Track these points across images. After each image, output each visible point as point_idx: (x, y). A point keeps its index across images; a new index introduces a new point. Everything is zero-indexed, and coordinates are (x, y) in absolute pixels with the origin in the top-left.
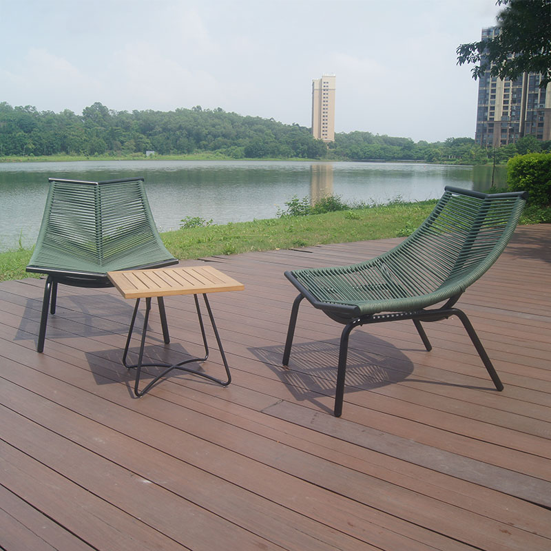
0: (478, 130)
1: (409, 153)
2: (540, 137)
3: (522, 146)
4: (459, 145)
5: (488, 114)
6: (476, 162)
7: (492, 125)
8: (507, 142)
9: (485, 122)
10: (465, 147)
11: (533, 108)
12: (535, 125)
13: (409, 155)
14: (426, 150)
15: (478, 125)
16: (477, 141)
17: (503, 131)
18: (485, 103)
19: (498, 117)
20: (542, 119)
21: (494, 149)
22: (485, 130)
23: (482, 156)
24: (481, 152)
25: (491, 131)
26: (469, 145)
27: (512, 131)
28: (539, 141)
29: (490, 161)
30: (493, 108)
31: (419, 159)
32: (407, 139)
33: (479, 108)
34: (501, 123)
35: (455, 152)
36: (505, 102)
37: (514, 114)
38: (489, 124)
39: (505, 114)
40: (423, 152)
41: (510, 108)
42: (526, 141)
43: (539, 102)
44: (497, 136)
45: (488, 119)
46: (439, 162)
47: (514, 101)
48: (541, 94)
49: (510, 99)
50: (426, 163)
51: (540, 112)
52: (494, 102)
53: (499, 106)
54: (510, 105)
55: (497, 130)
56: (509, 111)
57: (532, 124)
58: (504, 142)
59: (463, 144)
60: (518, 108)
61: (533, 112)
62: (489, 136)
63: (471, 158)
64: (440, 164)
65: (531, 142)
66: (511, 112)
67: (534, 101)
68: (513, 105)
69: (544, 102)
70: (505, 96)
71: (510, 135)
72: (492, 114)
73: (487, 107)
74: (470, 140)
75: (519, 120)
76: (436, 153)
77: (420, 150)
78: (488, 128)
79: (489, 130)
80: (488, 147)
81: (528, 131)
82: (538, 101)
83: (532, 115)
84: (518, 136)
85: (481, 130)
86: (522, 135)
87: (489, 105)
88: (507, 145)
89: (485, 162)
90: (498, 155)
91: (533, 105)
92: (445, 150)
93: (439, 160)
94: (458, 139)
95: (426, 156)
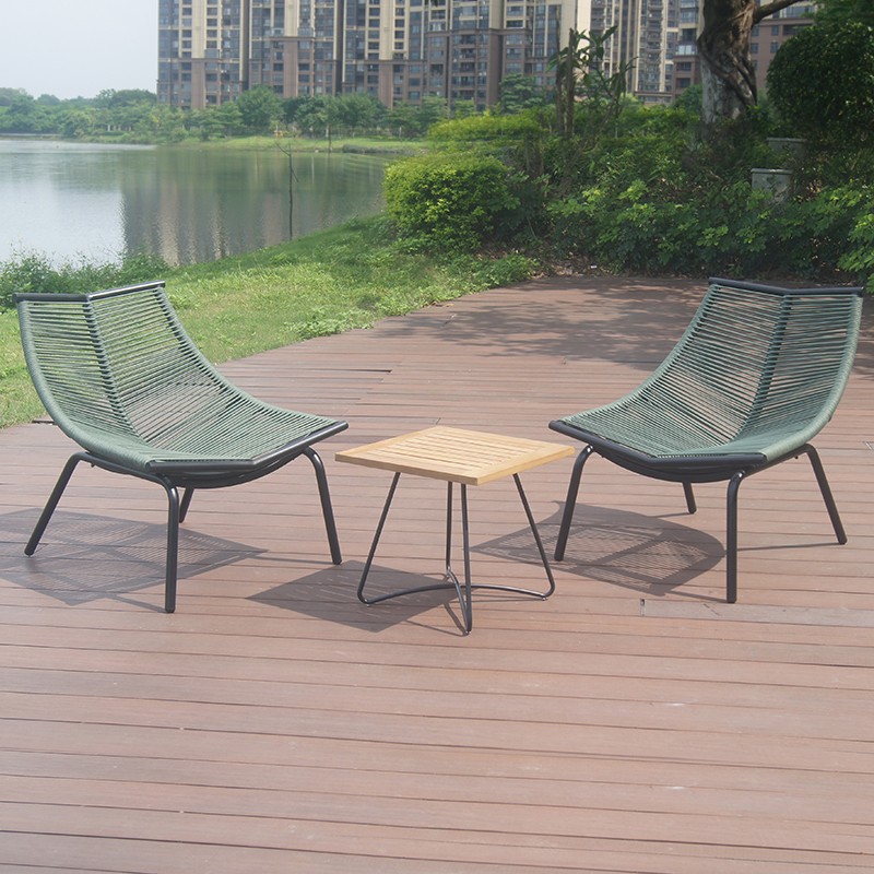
0: (161, 75)
1: (26, 120)
2: (279, 89)
3: (249, 107)
4: (125, 105)
5: (179, 44)
6: (163, 138)
7: (187, 66)
8: (219, 100)
9: (175, 61)
10: (138, 109)
11: (263, 34)
12: (269, 67)
13: (25, 125)
14: (60, 114)
15: (161, 65)
16: (161, 97)
17: (210, 77)
18: (172, 23)
19: (198, 50)
20: (280, 56)
21: (196, 112)
22: (175, 76)
23: (173, 126)
24: (170, 118)
25: (187, 77)
26: (146, 104)
27: (226, 77)
28: (279, 97)
29: (191, 135)
30: (188, 33)
31: (47, 131)
32: (17, 91)
33: (162, 33)
34: (205, 62)
35: (120, 118)
36: (211, 22)
37: (228, 45)
38: (183, 64)
39: (211, 45)
40: (54, 116)
41: (219, 34)
42: (255, 98)
43: (272, 25)
44: (198, 88)
45: (180, 54)
46: (90, 138)
47: (226, 22)
48: (276, 9)
49: (219, 17)
50: (62, 139)
51: (276, 44)
52: (189, 22)
53: (199, 29)
54: (219, 28)
55: (198, 75)
56: (219, 39)
57: (263, 66)
58: (212, 99)
59: (134, 102)
60: (235, 34)
61: (263, 43)
62: (183, 86)
63: (153, 130)
64: (92, 141)
65: (265, 100)
66: (223, 43)
67: (263, 22)
68: (227, 28)
69: (282, 25)
70: (210, 11)
71: (223, 87)
72: (187, 44)
73: (177, 32)
74: (147, 95)
75: (237, 56)
76: (82, 120)
77: (48, 113)
78: (181, 72)
79: (184, 75)
80: (183, 108)
81: (255, 79)
82: (271, 22)
83: (262, 50)
84: (239, 88)
85: (168, 76)
86: (245, 85)
87: (181, 28)
88: (218, 105)
89: (181, 137)
90: (206, 125)
91: (263, 30)
92: (99, 114)
93: (89, 134)
94: (123, 93)
95: (62, 126)
